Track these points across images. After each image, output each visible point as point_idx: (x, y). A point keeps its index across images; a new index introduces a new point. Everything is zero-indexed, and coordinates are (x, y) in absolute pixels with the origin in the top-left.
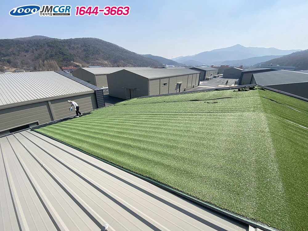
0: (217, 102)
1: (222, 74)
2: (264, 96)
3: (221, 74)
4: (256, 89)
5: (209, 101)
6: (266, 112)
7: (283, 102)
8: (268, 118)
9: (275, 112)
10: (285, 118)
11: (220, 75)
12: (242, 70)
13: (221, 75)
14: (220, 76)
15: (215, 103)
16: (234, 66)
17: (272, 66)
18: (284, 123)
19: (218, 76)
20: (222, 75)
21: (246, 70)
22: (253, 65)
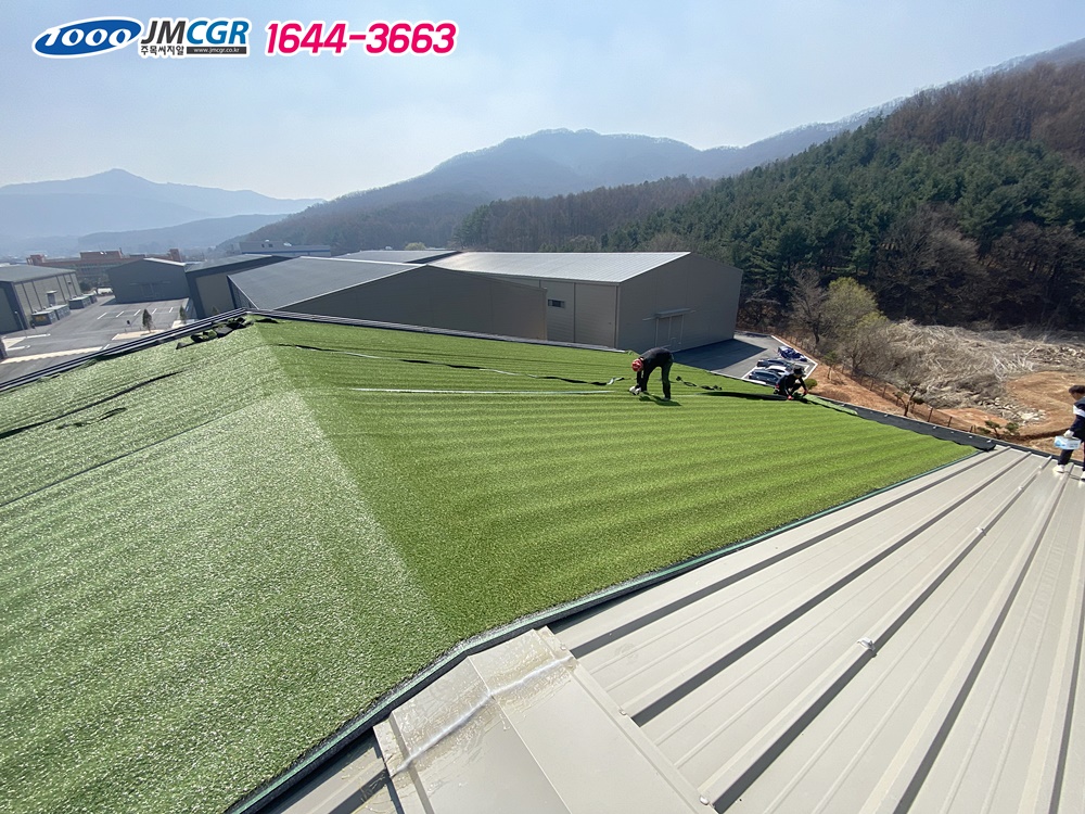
0: (124, 409)
1: (108, 290)
2: (281, 339)
3: (100, 291)
4: (249, 324)
5: (79, 418)
6: (298, 385)
7: (333, 345)
8: (311, 402)
9: (322, 377)
10: (350, 385)
11: (98, 295)
12: (183, 264)
13: (104, 294)
14: (99, 299)
15: (112, 414)
16: (146, 254)
17: (271, 246)
18: (353, 398)
19: (92, 300)
20: (110, 294)
21: (200, 265)
22: (213, 247)
